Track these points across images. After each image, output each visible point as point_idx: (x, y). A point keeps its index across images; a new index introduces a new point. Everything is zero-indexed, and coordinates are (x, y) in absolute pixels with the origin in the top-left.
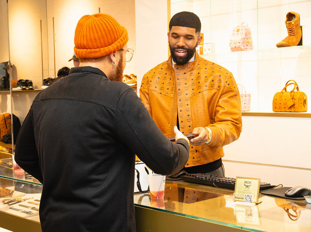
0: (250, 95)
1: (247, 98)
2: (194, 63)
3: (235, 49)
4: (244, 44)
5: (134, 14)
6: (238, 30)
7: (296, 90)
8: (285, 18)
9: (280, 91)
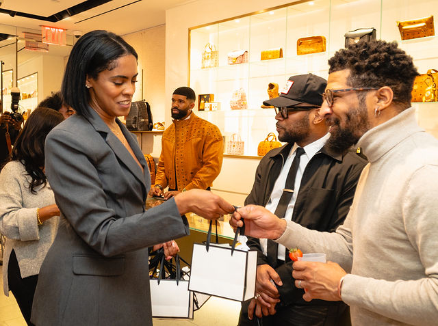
0: (243, 143)
1: (242, 145)
2: (189, 120)
3: (234, 108)
4: (240, 104)
5: (164, 75)
6: (236, 94)
7: (274, 140)
8: (268, 87)
9: (263, 140)
